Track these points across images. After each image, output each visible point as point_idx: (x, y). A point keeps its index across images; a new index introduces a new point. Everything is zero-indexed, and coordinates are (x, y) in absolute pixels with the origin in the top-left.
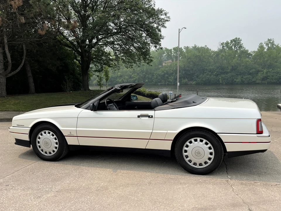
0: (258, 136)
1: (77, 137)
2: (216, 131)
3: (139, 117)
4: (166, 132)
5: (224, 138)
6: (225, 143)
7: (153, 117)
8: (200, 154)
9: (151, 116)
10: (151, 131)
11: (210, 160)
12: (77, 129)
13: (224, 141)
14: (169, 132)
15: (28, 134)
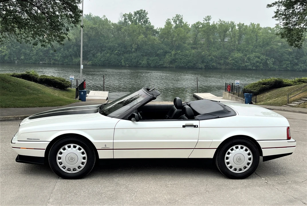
0: (288, 142)
1: (113, 149)
2: (256, 139)
3: (184, 126)
4: (211, 141)
5: (262, 144)
6: (262, 149)
7: (199, 126)
8: (241, 160)
9: (196, 126)
10: (197, 141)
11: (248, 165)
12: (114, 141)
13: (262, 147)
14: (214, 140)
15: (45, 149)
